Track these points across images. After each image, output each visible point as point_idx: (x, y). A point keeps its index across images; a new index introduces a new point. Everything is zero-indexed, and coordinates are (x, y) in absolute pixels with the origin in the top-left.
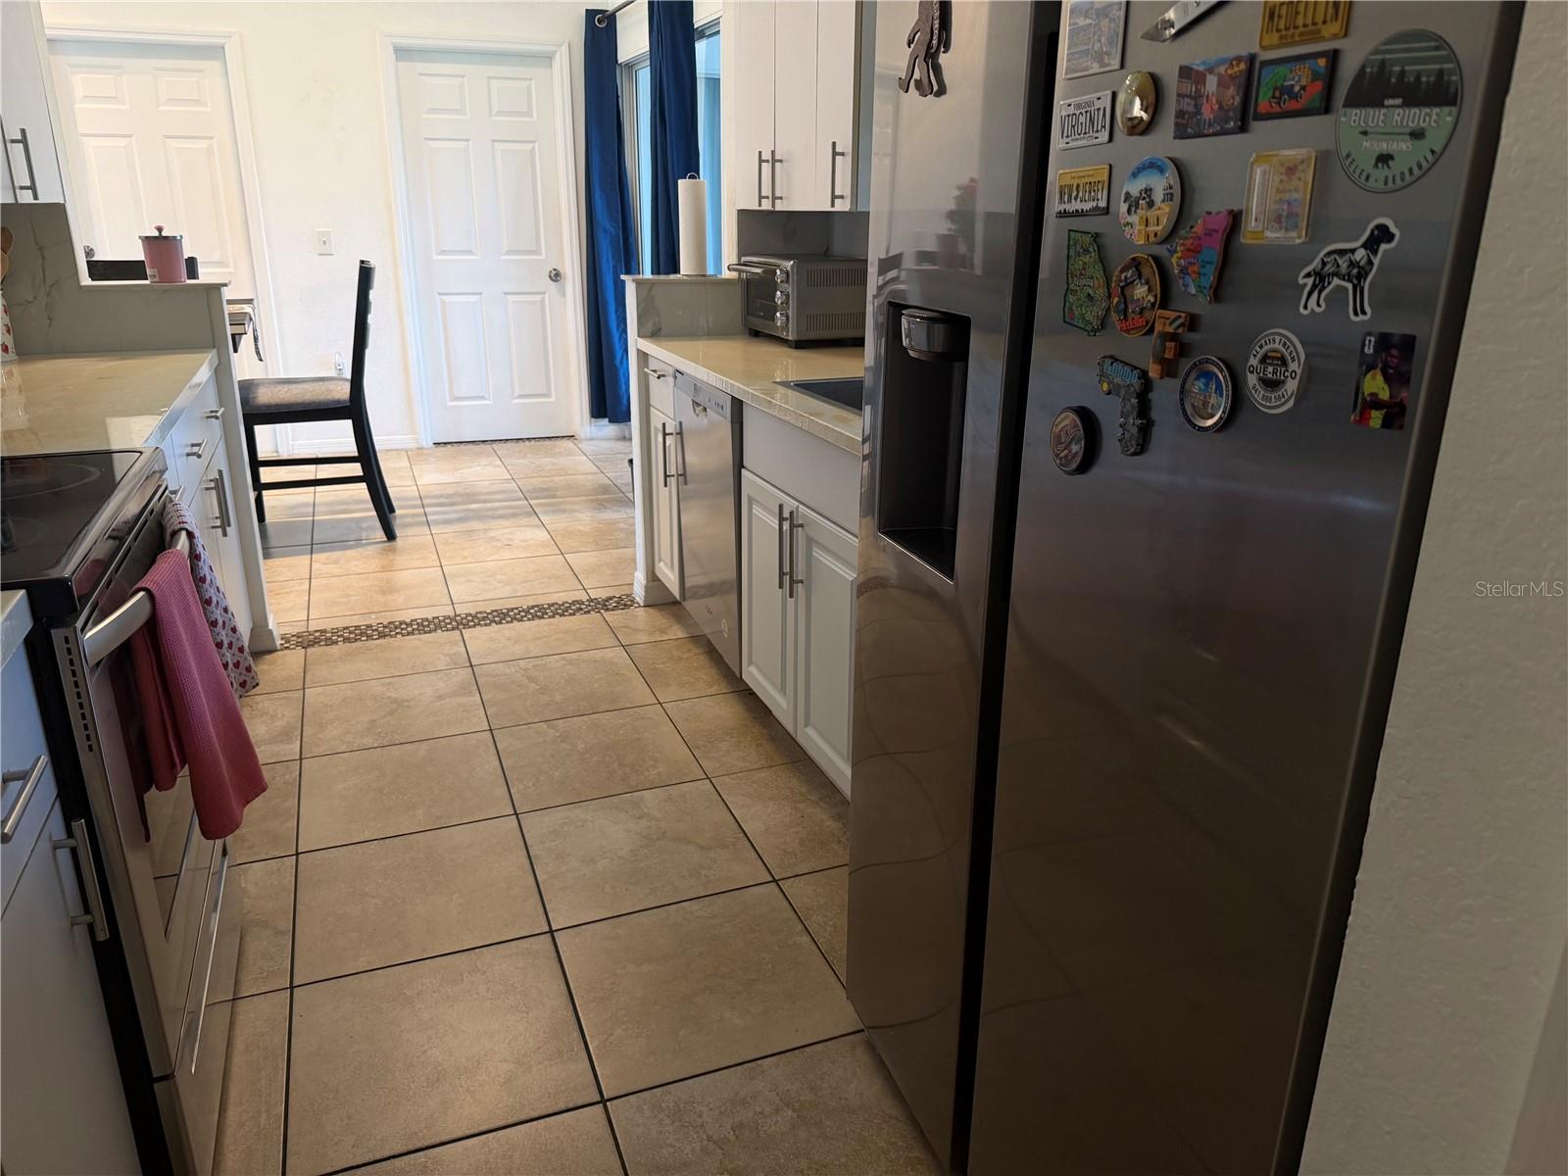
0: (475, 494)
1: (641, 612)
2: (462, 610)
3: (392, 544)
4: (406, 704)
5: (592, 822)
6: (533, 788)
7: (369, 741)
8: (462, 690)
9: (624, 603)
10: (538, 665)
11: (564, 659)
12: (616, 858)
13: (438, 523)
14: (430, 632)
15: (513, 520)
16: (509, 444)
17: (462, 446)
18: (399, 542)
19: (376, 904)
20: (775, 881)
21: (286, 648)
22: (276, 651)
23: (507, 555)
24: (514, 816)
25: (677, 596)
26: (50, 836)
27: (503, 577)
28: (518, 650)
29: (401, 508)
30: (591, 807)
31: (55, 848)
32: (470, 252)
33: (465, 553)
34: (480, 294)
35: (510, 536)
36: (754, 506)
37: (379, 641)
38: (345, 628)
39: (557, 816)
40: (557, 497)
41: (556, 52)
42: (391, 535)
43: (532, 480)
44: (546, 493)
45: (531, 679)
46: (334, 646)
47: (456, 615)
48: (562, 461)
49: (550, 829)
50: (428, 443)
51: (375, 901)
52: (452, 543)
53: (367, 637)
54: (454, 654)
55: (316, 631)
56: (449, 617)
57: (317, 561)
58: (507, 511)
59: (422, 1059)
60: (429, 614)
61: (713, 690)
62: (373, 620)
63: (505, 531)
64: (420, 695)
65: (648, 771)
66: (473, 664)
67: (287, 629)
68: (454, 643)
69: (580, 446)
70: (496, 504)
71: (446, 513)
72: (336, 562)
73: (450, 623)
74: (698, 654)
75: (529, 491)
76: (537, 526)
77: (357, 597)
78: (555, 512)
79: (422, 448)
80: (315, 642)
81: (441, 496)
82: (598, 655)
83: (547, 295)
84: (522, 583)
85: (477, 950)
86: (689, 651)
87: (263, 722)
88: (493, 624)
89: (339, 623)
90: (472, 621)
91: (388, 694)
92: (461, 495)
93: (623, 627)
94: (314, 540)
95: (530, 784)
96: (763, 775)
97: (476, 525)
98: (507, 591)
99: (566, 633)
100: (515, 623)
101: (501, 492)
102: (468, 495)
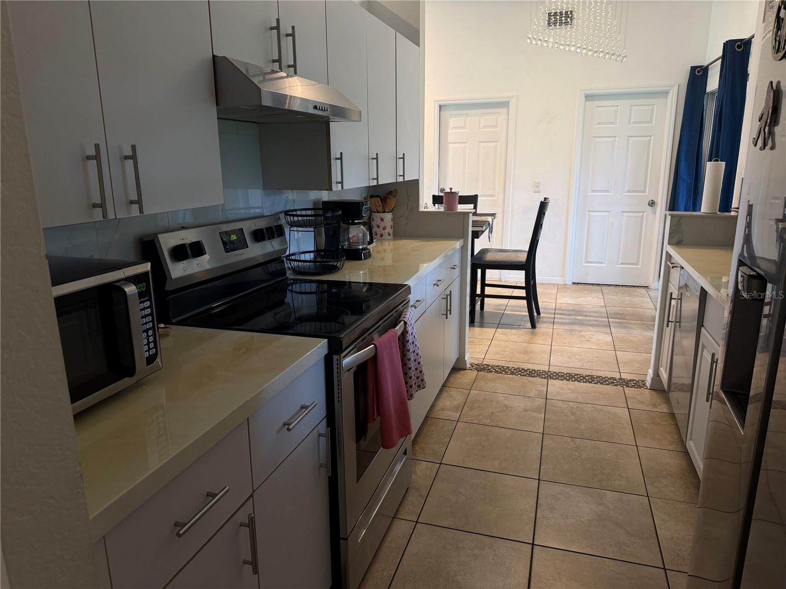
0: (582, 311)
1: (647, 392)
2: (553, 369)
3: (534, 330)
4: (510, 409)
5: (574, 497)
6: (552, 470)
7: (488, 422)
8: (537, 410)
9: (638, 384)
10: (579, 407)
11: (593, 407)
12: (579, 521)
13: (558, 323)
14: (534, 377)
15: (597, 328)
16: (611, 287)
17: (586, 286)
18: (537, 330)
19: (462, 499)
20: (664, 569)
21: (471, 369)
22: (466, 369)
23: (587, 345)
24: (538, 481)
25: (666, 388)
26: (318, 431)
27: (580, 357)
28: (572, 396)
29: (544, 313)
30: (577, 490)
31: (319, 436)
32: (608, 191)
33: (565, 341)
34: (609, 212)
35: (592, 336)
36: (705, 350)
37: (510, 376)
38: (498, 366)
39: (558, 488)
40: (625, 320)
41: (670, 90)
42: (533, 326)
43: (616, 308)
44: (620, 316)
45: (573, 414)
46: (491, 374)
47: (549, 371)
48: (636, 300)
49: (552, 493)
50: (569, 282)
51: (463, 497)
52: (561, 335)
53: (505, 372)
54: (540, 391)
55: (485, 365)
56: (545, 372)
57: (498, 332)
58: (595, 323)
59: (453, 578)
60: (536, 368)
61: (671, 448)
62: (511, 365)
63: (591, 333)
64: (518, 406)
65: (614, 480)
66: (548, 398)
67: (474, 361)
68: (542, 385)
69: (650, 293)
70: (591, 318)
71: (564, 319)
72: (505, 334)
73: (544, 375)
74: (671, 424)
75: (610, 314)
76: (608, 333)
77: (508, 353)
78: (620, 327)
79: (566, 285)
80: (483, 370)
81: (565, 310)
82: (612, 410)
83: (645, 213)
84: (588, 362)
85: (496, 538)
86: (666, 421)
87: (450, 400)
88: (565, 380)
89: (496, 363)
90: (555, 376)
91: (504, 402)
92: (575, 311)
93: (632, 398)
94: (501, 322)
95: (552, 467)
96: (683, 506)
97: (576, 327)
98: (578, 365)
99: (600, 394)
100: (576, 382)
101: (595, 312)
102: (579, 311)
